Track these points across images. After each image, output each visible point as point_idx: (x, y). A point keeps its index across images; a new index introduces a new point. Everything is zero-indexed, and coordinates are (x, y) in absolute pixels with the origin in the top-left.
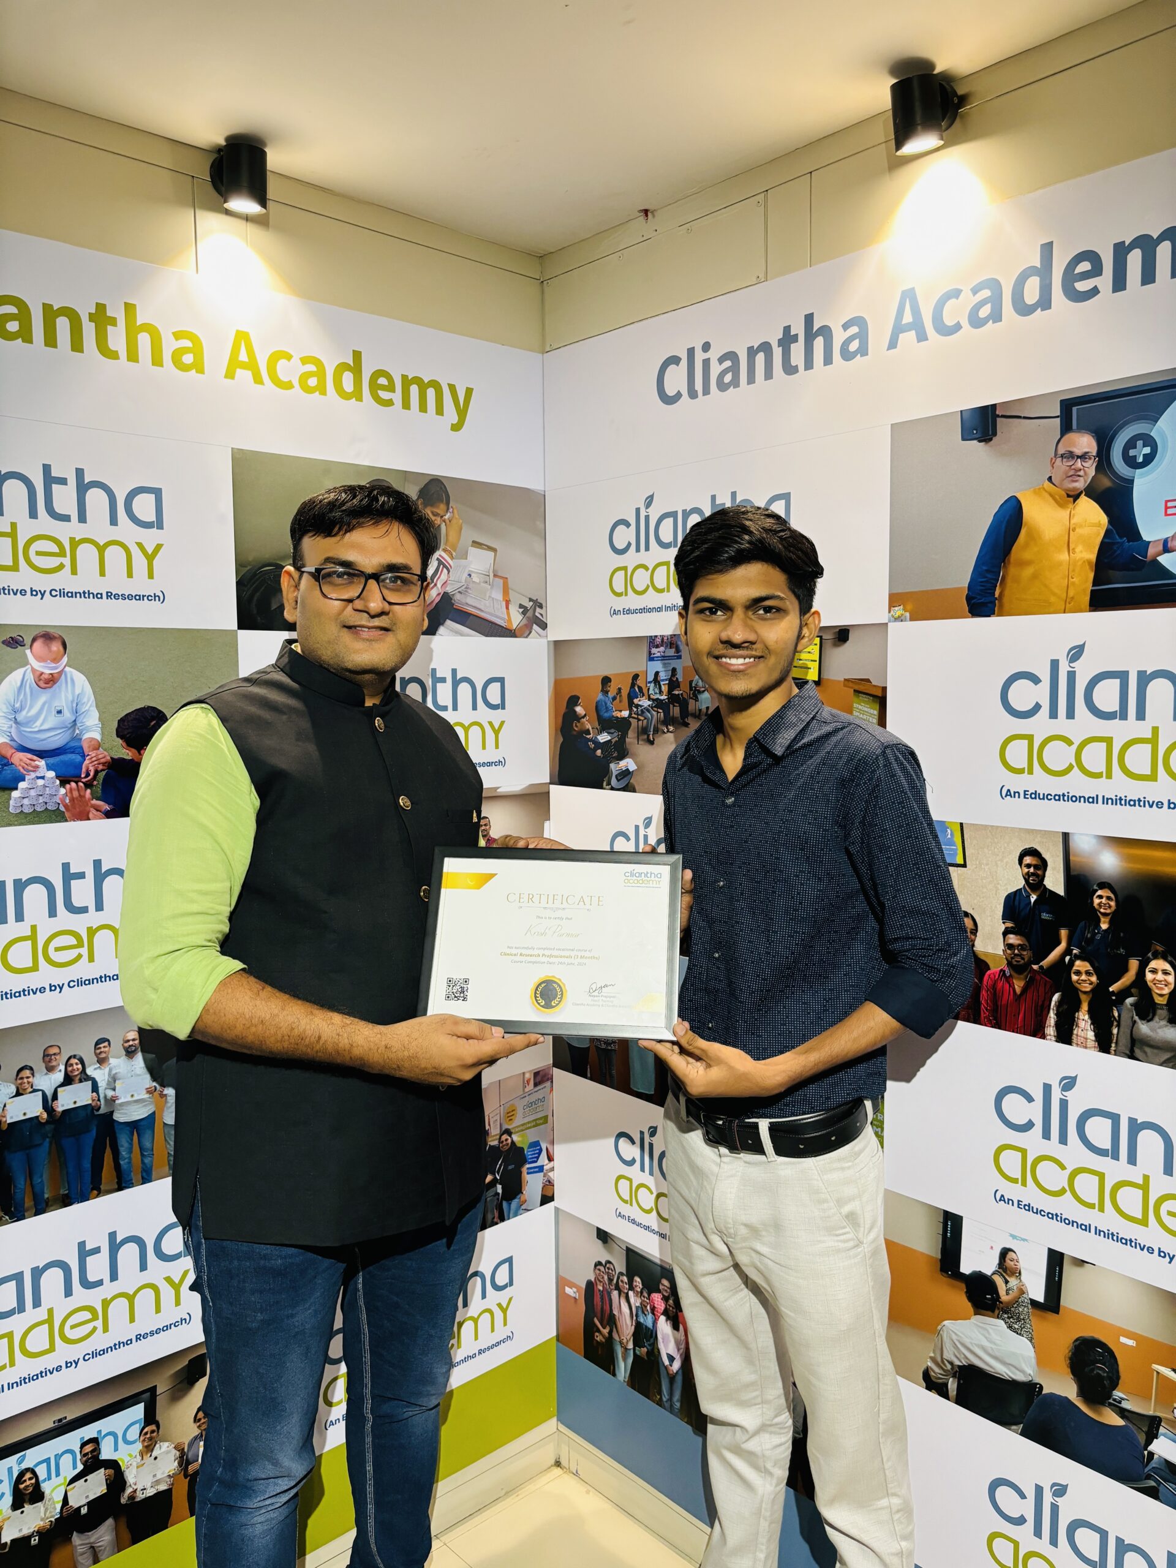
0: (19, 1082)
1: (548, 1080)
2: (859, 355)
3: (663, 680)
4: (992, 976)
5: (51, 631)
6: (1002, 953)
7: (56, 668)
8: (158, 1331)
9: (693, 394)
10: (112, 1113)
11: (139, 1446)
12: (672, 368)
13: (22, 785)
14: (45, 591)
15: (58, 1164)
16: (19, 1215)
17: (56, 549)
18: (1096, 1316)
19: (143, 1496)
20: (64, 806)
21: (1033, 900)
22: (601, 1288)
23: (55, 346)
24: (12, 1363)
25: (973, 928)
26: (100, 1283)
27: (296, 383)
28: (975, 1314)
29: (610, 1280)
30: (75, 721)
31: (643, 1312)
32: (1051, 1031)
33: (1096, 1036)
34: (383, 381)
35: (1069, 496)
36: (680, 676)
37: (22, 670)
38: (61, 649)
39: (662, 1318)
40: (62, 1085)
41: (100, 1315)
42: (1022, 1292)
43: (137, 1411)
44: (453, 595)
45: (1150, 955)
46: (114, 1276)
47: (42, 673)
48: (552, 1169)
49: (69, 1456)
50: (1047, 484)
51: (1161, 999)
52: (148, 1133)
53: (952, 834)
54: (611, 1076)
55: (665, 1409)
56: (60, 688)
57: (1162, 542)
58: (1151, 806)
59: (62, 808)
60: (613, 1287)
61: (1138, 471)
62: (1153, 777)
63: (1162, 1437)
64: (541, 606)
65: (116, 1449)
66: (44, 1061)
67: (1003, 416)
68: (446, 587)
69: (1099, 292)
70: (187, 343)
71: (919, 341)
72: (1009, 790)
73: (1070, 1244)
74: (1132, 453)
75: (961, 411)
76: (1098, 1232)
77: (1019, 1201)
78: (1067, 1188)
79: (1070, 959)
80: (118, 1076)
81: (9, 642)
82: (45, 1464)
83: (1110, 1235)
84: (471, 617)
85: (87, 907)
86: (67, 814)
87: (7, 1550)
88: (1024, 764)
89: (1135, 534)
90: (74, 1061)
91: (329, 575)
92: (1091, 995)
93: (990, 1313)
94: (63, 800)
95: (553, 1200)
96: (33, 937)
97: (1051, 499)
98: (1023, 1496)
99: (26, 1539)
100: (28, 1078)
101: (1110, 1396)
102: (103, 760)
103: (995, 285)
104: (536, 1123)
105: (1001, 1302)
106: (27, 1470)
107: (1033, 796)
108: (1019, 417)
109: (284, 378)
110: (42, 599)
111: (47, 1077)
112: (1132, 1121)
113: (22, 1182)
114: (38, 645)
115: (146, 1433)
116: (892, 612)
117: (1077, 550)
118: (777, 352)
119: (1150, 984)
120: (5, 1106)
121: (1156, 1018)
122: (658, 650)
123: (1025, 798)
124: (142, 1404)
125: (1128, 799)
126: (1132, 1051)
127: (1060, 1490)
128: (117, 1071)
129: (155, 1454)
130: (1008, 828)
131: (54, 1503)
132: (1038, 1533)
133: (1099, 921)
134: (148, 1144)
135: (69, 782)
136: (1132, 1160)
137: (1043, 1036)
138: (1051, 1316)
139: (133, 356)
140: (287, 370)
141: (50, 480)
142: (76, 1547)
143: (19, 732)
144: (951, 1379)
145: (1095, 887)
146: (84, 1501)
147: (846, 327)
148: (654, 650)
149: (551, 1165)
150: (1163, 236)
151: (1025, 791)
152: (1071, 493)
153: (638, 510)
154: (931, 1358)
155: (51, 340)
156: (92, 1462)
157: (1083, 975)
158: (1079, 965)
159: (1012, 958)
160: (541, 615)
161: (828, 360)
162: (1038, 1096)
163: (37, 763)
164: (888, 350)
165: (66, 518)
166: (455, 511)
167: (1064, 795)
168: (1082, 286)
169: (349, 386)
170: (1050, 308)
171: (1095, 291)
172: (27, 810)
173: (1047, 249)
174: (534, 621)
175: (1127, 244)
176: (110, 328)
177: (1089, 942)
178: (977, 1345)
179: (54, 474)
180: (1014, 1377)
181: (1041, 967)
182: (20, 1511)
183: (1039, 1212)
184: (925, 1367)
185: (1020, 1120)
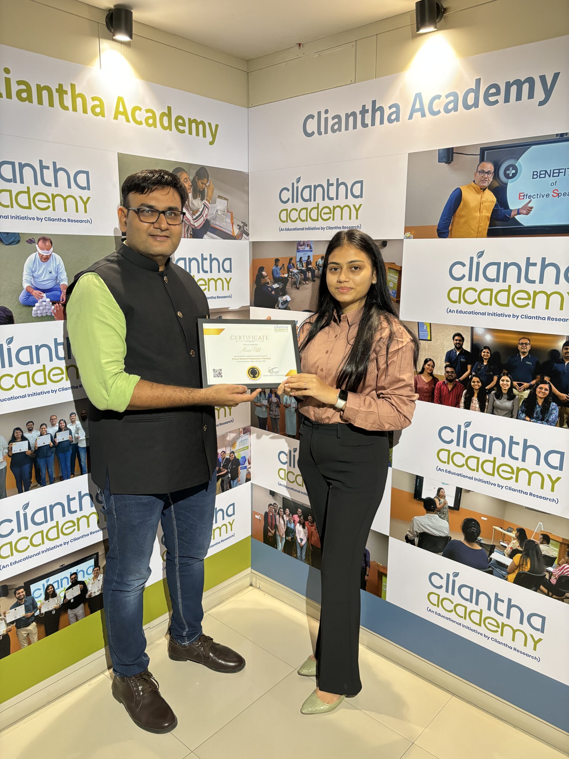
0: (41, 430)
1: (249, 431)
2: (396, 121)
3: (304, 261)
4: (440, 384)
5: (46, 236)
6: (444, 375)
7: (48, 253)
9: (320, 133)
10: (78, 443)
11: (92, 576)
12: (311, 119)
13: (37, 304)
14: (42, 218)
15: (58, 464)
16: (44, 484)
17: (46, 199)
18: (474, 510)
19: (94, 595)
20: (54, 314)
21: (457, 354)
22: (271, 515)
23: (42, 104)
24: (43, 543)
25: (433, 365)
26: (76, 511)
27: (144, 122)
28: (427, 513)
29: (275, 511)
30: (57, 276)
31: (290, 523)
32: (462, 404)
33: (479, 406)
34: (180, 121)
35: (481, 189)
36: (311, 259)
37: (34, 254)
38: (50, 244)
39: (298, 524)
40: (58, 432)
41: (76, 524)
42: (445, 503)
44: (210, 220)
45: (502, 374)
47: (43, 255)
48: (250, 468)
50: (473, 183)
51: (505, 391)
53: (426, 328)
54: (277, 429)
55: (298, 559)
56: (50, 262)
57: (517, 210)
58: (506, 316)
59: (53, 315)
60: (277, 514)
61: (509, 180)
62: (507, 305)
63: (495, 552)
64: (246, 226)
66: (51, 422)
67: (456, 153)
68: (207, 216)
70: (97, 103)
71: (422, 117)
72: (450, 310)
73: (464, 484)
75: (439, 150)
76: (476, 479)
77: (446, 470)
78: (465, 464)
79: (471, 377)
80: (80, 428)
81: (29, 241)
83: (480, 480)
84: (218, 230)
86: (55, 317)
87: (43, 616)
88: (457, 299)
89: (506, 206)
90: (62, 422)
92: (478, 390)
93: (432, 512)
94: (53, 311)
95: (250, 480)
97: (474, 190)
98: (442, 578)
99: (50, 612)
100: (45, 428)
101: (476, 539)
103: (455, 95)
104: (244, 449)
105: (437, 508)
106: (50, 585)
107: (460, 312)
108: (463, 154)
109: (139, 120)
110: (41, 222)
111: (52, 428)
112: (491, 438)
113: (44, 471)
114: (40, 243)
115: (95, 571)
116: (406, 235)
117: (483, 212)
118: (359, 117)
119: (501, 386)
120: (36, 440)
121: (503, 398)
122: (302, 247)
123: (457, 313)
125: (497, 314)
126: (493, 411)
127: (456, 575)
129: (98, 579)
130: (449, 325)
131: (61, 598)
132: (447, 591)
133: (483, 361)
135: (55, 303)
136: (490, 452)
137: (459, 407)
138: (456, 512)
139: (75, 109)
140: (141, 116)
141: (43, 167)
142: (69, 614)
143: (34, 281)
144: (416, 538)
145: (483, 348)
146: (72, 597)
147: (390, 108)
148: (300, 247)
149: (249, 466)
150: (526, 81)
151: (457, 310)
152: (482, 188)
153: (293, 184)
154: (409, 531)
155: (40, 102)
156: (75, 582)
157: (476, 383)
158: (475, 379)
159: (448, 377)
160: (247, 229)
161: (382, 122)
162: (456, 430)
163: (42, 295)
164: (408, 120)
165: (50, 185)
166: (211, 182)
167: (472, 312)
168: (492, 99)
169: (166, 124)
170: (478, 107)
171: (497, 102)
172: (39, 315)
173: (478, 81)
174: (244, 232)
175: (511, 83)
176: (64, 95)
177: (479, 370)
178: (427, 525)
179: (44, 164)
180: (440, 535)
181: (459, 380)
182: (48, 601)
183: (454, 474)
184: (406, 534)
185: (448, 440)
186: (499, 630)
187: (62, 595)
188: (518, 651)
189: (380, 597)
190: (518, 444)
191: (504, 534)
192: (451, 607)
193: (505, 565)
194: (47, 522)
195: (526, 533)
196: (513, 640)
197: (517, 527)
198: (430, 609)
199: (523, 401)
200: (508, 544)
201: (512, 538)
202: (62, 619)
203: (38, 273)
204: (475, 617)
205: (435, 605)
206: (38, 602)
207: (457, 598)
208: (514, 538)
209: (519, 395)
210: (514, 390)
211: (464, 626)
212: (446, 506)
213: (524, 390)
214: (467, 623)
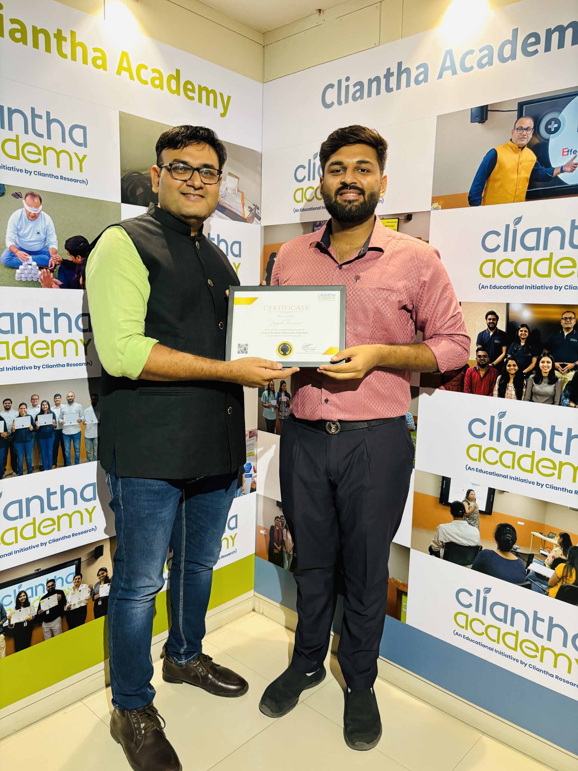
1: (255, 435)
2: (423, 82)
4: (470, 370)
5: (34, 192)
6: (475, 360)
7: (37, 211)
8: (82, 533)
9: (340, 103)
10: (62, 430)
11: (73, 585)
12: (330, 90)
13: (21, 267)
14: (31, 172)
15: (38, 451)
16: (20, 473)
17: (37, 151)
18: (507, 514)
19: (74, 608)
21: (491, 335)
22: (278, 529)
23: (38, 48)
24: (17, 542)
26: (56, 508)
27: (149, 82)
28: (454, 520)
29: (283, 524)
30: (46, 238)
32: (496, 392)
33: (516, 393)
34: (189, 87)
35: (519, 148)
38: (39, 201)
40: (40, 414)
41: (57, 523)
42: (476, 508)
43: (73, 569)
45: (542, 355)
46: (63, 506)
47: (30, 213)
49: (41, 587)
50: (509, 142)
51: (545, 374)
52: (78, 441)
56: (38, 221)
57: (561, 168)
58: (547, 289)
59: (40, 281)
60: (284, 527)
61: (551, 135)
62: (549, 275)
64: (258, 209)
65: (63, 585)
66: (31, 402)
67: (491, 111)
69: (538, 52)
70: (99, 54)
71: (453, 74)
72: (483, 286)
73: (497, 484)
74: (549, 127)
75: (471, 109)
76: (511, 478)
77: (477, 469)
78: (499, 461)
79: (506, 360)
80: (64, 412)
81: (15, 195)
82: (30, 590)
83: (516, 479)
84: (227, 210)
85: (51, 330)
86: (42, 284)
87: (13, 627)
88: (491, 273)
90: (45, 403)
91: (176, 168)
92: (515, 375)
93: (461, 518)
94: (40, 277)
95: (256, 491)
96: (26, 342)
97: (511, 150)
98: (471, 595)
99: (22, 623)
100: (24, 409)
101: (512, 548)
102: (58, 260)
103: (490, 48)
104: (250, 455)
105: (466, 513)
106: (23, 591)
107: (494, 287)
108: (499, 111)
109: (145, 79)
110: (30, 175)
111: (33, 409)
112: (529, 428)
113: (22, 458)
114: (28, 198)
115: (76, 579)
116: (433, 206)
117: (522, 173)
118: (383, 82)
119: (541, 368)
120: (14, 421)
121: (543, 383)
122: (318, 228)
123: (490, 288)
124: (74, 566)
125: (537, 286)
126: (531, 398)
127: (488, 590)
128: (64, 410)
129: (80, 589)
130: (481, 302)
131: (34, 608)
132: (477, 610)
133: (520, 342)
134: (77, 446)
135: (43, 268)
136: (528, 445)
137: (492, 395)
138: (488, 516)
139: (74, 58)
140: (146, 75)
141: (34, 116)
142: (44, 628)
143: (20, 241)
144: (442, 549)
145: (520, 327)
146: (48, 608)
147: (418, 68)
148: (315, 228)
149: (255, 475)
150: (569, 26)
151: (490, 285)
152: (520, 146)
153: (310, 160)
154: (433, 541)
155: (36, 45)
156: (52, 591)
157: (512, 367)
158: (511, 362)
159: (480, 361)
160: (258, 213)
161: (408, 85)
162: (488, 422)
164: (438, 79)
165: (41, 136)
167: (508, 286)
168: (531, 49)
169: (174, 87)
170: (515, 59)
171: (536, 52)
172: (24, 280)
173: (516, 31)
174: (255, 215)
175: (552, 29)
176: (63, 42)
177: (515, 351)
178: (454, 533)
179: (36, 113)
180: (470, 544)
181: (493, 365)
182: (19, 610)
183: (486, 472)
184: (430, 545)
185: (479, 433)
186: (539, 655)
187: (37, 606)
188: (561, 679)
189: (400, 620)
190: (560, 434)
191: (545, 541)
192: (480, 628)
193: (545, 577)
194: (22, 518)
195: (571, 538)
196: (555, 666)
197: (561, 532)
198: (457, 633)
199: (567, 384)
200: (550, 553)
201: (554, 546)
202: (36, 633)
203: (24, 231)
204: (510, 640)
205: (463, 627)
206: (8, 610)
207: (488, 619)
208: (556, 545)
209: (562, 378)
210: (556, 372)
211: (496, 651)
212: (477, 511)
213: (568, 371)
214: (501, 647)
